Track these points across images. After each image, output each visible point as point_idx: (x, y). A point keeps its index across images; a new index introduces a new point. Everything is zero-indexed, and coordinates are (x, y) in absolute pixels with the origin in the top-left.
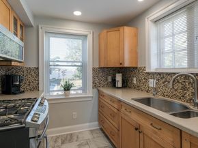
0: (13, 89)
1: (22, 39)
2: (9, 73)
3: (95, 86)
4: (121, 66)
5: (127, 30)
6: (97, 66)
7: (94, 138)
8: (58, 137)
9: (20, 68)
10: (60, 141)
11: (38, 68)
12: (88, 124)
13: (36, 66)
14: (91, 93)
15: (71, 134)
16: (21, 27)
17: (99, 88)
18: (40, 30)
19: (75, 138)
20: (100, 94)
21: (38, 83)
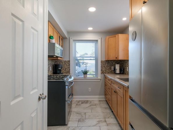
0: (58, 72)
1: (62, 46)
2: (56, 63)
3: (103, 72)
4: (117, 59)
5: (121, 36)
6: (104, 60)
7: (100, 103)
8: (80, 101)
9: (61, 61)
10: (81, 103)
11: (69, 61)
12: (98, 96)
13: (69, 60)
14: (100, 76)
15: (88, 101)
16: (62, 39)
17: (105, 74)
18: (71, 40)
19: (89, 102)
20: (105, 77)
21: (70, 70)
